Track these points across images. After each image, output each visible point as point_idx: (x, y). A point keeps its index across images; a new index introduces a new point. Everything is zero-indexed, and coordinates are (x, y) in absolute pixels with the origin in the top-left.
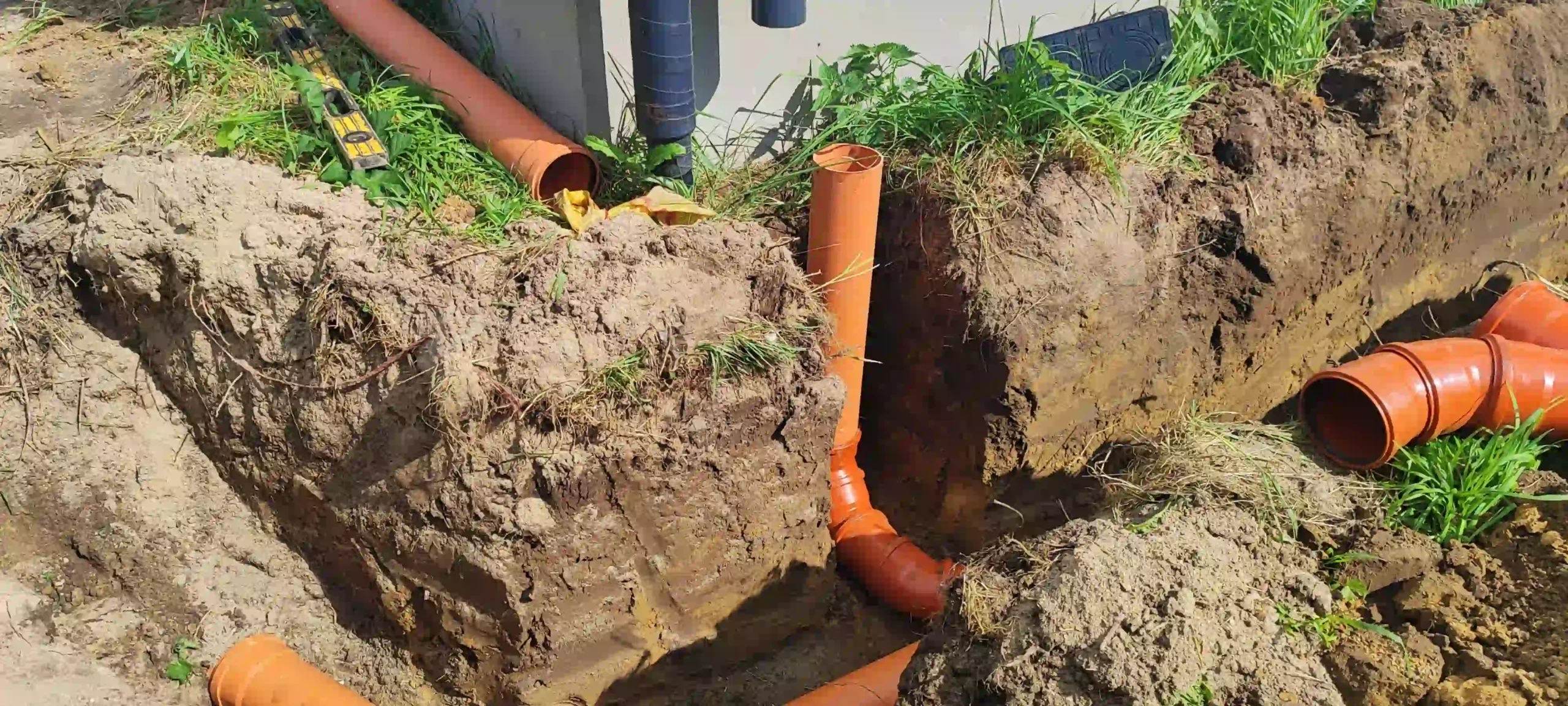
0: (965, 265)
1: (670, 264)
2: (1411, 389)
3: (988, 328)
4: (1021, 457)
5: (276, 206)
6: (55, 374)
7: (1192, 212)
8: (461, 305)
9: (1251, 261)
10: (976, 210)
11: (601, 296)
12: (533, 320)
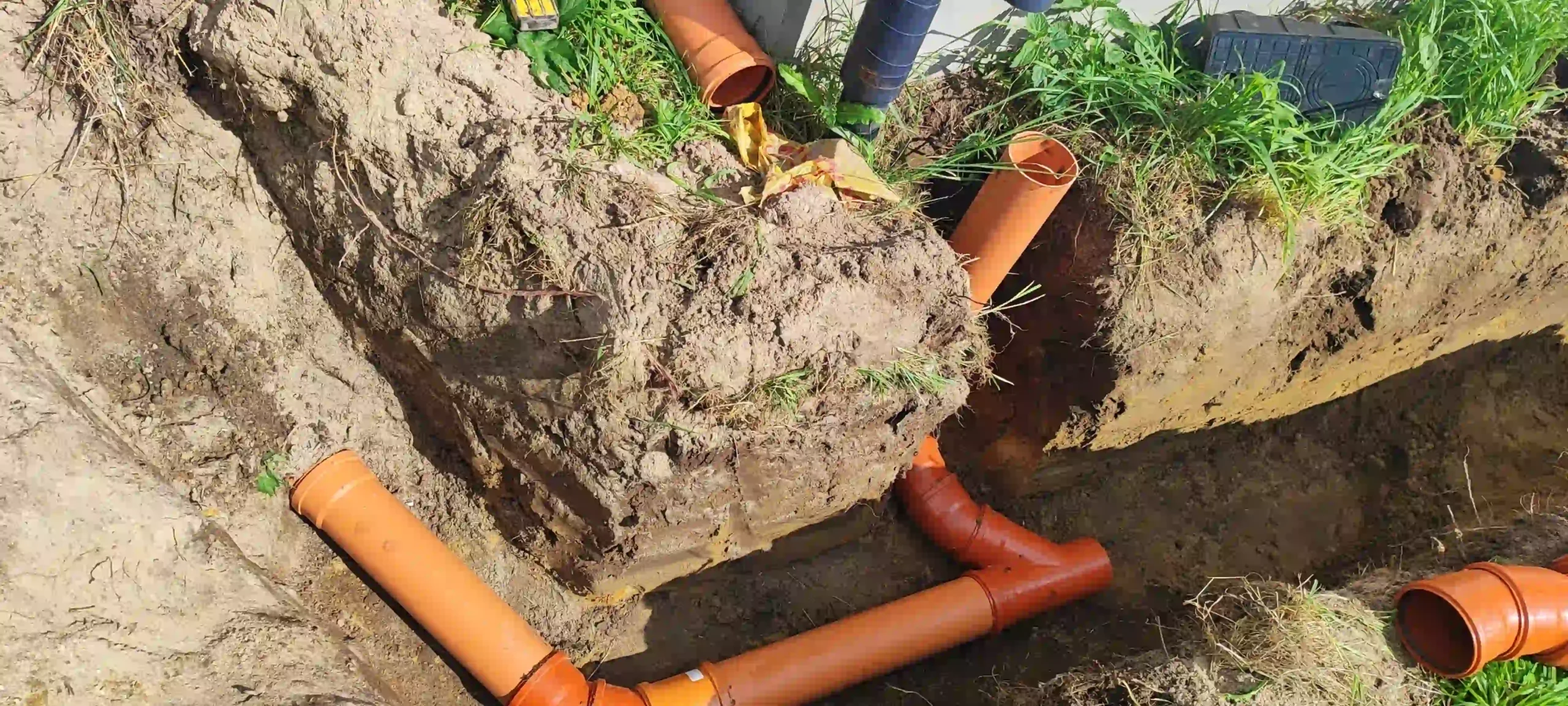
0: (1114, 285)
1: (858, 289)
2: (1504, 619)
3: (1112, 345)
4: (1086, 441)
5: (438, 69)
7: (1336, 261)
8: (638, 274)
10: (1146, 238)
11: (782, 306)
12: (709, 312)
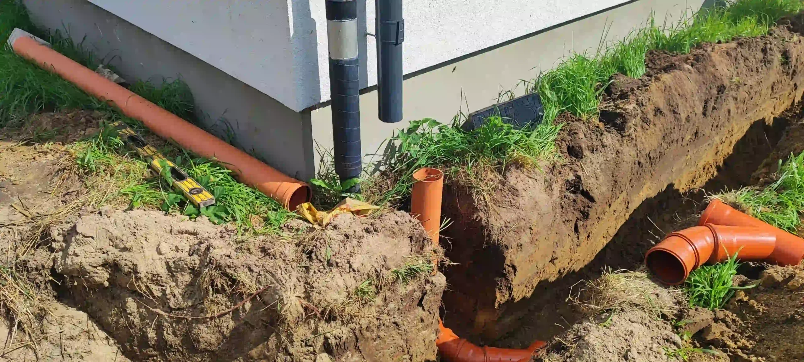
0: (481, 214)
1: (376, 236)
2: (688, 250)
3: (494, 240)
4: (510, 294)
5: (171, 231)
6: (48, 331)
7: (562, 178)
8: (283, 269)
9: (586, 194)
10: (483, 190)
11: (348, 256)
12: (319, 271)
